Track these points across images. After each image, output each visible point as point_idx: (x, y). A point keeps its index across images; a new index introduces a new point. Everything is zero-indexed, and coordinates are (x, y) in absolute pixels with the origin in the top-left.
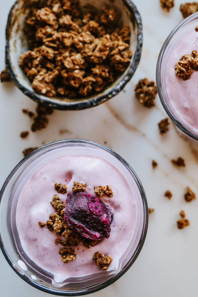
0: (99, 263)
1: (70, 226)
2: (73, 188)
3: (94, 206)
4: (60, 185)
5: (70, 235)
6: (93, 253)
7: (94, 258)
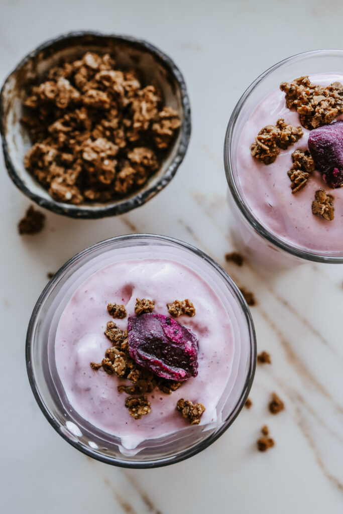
0: (186, 414)
1: (139, 363)
2: (136, 309)
3: (172, 331)
4: (115, 305)
5: (140, 376)
6: (176, 402)
7: (177, 409)
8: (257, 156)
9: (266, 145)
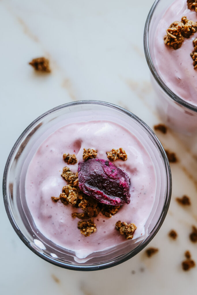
0: (122, 232)
1: (87, 193)
2: (84, 156)
3: (109, 170)
4: (69, 155)
5: (87, 204)
6: (115, 223)
7: (116, 228)
8: (168, 44)
9: (174, 35)
